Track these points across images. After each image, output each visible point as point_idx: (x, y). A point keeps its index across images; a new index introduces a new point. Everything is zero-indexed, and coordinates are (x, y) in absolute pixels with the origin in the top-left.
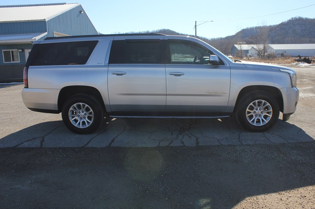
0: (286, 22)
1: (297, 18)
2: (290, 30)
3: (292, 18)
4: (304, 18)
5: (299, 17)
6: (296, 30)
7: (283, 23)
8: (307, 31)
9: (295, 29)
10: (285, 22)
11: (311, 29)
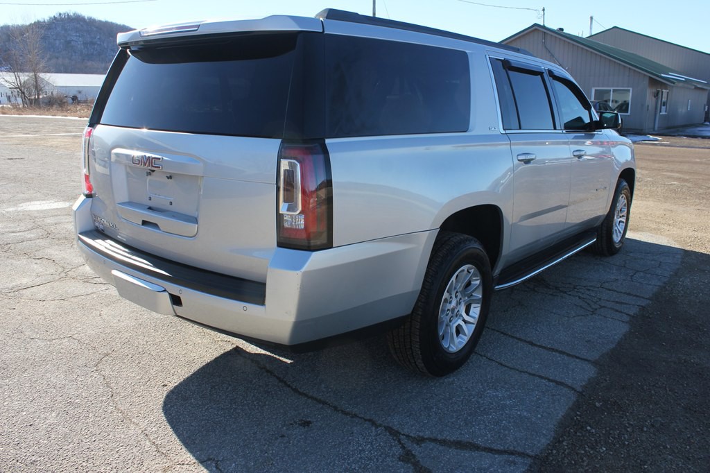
0: (46, 21)
1: (72, 14)
2: (57, 42)
3: (60, 14)
4: (86, 18)
5: (74, 14)
6: (73, 43)
7: (39, 22)
8: (96, 46)
9: (68, 39)
10: (44, 22)
11: (103, 43)
